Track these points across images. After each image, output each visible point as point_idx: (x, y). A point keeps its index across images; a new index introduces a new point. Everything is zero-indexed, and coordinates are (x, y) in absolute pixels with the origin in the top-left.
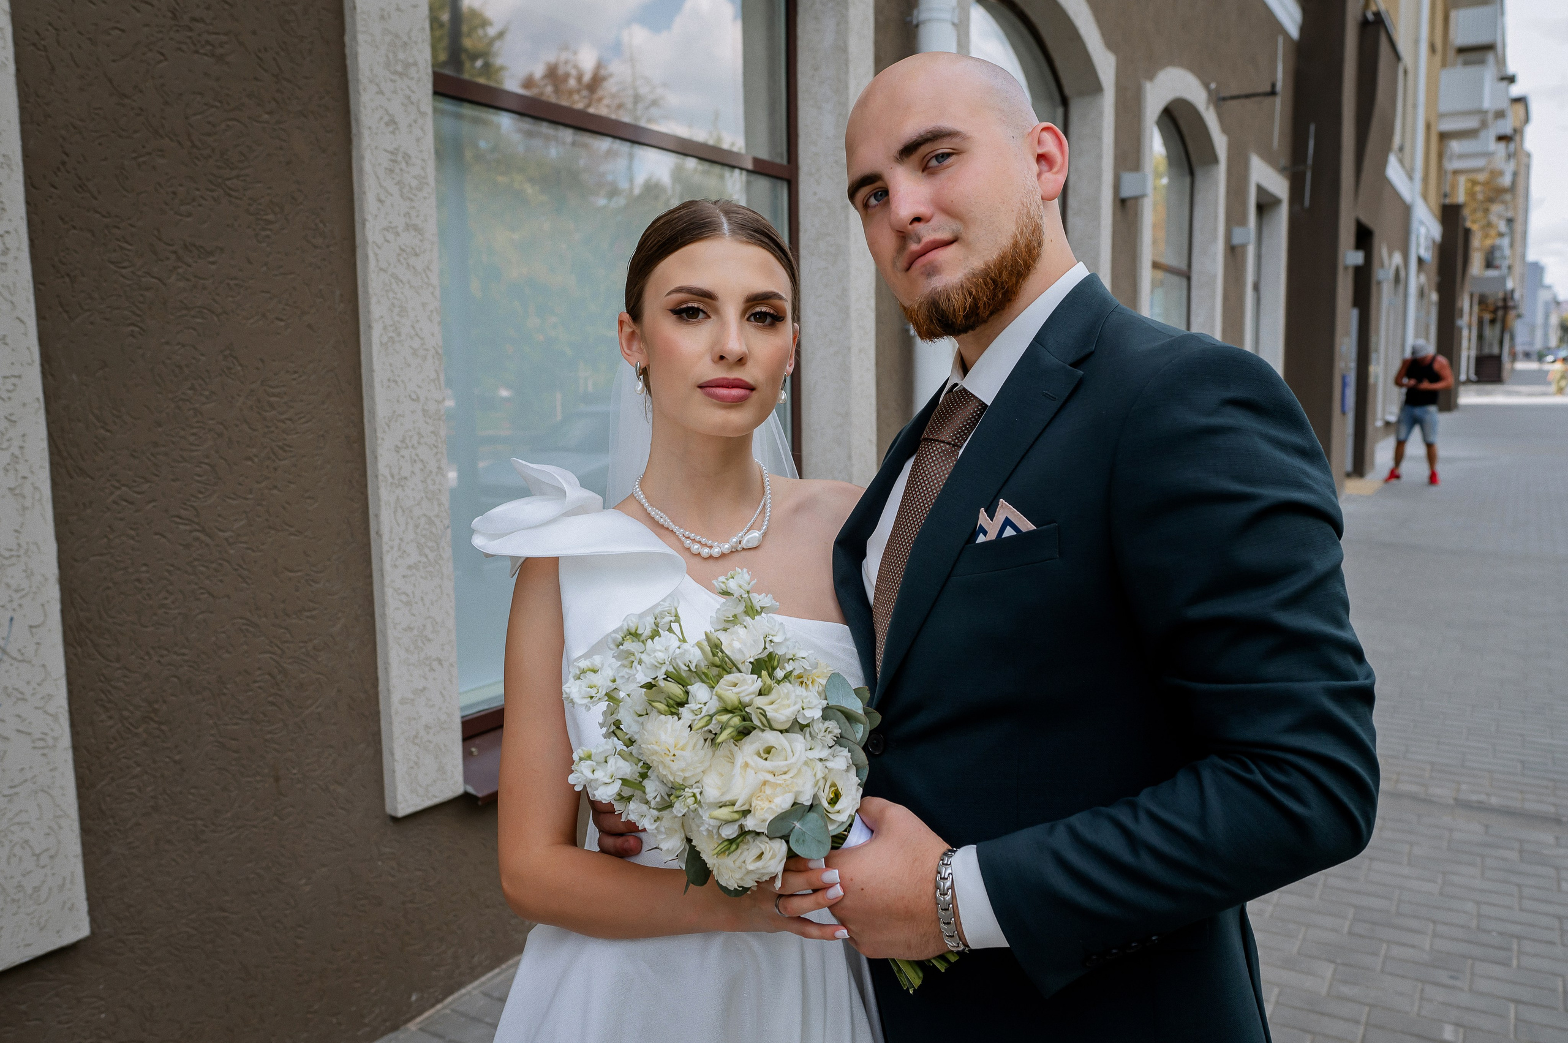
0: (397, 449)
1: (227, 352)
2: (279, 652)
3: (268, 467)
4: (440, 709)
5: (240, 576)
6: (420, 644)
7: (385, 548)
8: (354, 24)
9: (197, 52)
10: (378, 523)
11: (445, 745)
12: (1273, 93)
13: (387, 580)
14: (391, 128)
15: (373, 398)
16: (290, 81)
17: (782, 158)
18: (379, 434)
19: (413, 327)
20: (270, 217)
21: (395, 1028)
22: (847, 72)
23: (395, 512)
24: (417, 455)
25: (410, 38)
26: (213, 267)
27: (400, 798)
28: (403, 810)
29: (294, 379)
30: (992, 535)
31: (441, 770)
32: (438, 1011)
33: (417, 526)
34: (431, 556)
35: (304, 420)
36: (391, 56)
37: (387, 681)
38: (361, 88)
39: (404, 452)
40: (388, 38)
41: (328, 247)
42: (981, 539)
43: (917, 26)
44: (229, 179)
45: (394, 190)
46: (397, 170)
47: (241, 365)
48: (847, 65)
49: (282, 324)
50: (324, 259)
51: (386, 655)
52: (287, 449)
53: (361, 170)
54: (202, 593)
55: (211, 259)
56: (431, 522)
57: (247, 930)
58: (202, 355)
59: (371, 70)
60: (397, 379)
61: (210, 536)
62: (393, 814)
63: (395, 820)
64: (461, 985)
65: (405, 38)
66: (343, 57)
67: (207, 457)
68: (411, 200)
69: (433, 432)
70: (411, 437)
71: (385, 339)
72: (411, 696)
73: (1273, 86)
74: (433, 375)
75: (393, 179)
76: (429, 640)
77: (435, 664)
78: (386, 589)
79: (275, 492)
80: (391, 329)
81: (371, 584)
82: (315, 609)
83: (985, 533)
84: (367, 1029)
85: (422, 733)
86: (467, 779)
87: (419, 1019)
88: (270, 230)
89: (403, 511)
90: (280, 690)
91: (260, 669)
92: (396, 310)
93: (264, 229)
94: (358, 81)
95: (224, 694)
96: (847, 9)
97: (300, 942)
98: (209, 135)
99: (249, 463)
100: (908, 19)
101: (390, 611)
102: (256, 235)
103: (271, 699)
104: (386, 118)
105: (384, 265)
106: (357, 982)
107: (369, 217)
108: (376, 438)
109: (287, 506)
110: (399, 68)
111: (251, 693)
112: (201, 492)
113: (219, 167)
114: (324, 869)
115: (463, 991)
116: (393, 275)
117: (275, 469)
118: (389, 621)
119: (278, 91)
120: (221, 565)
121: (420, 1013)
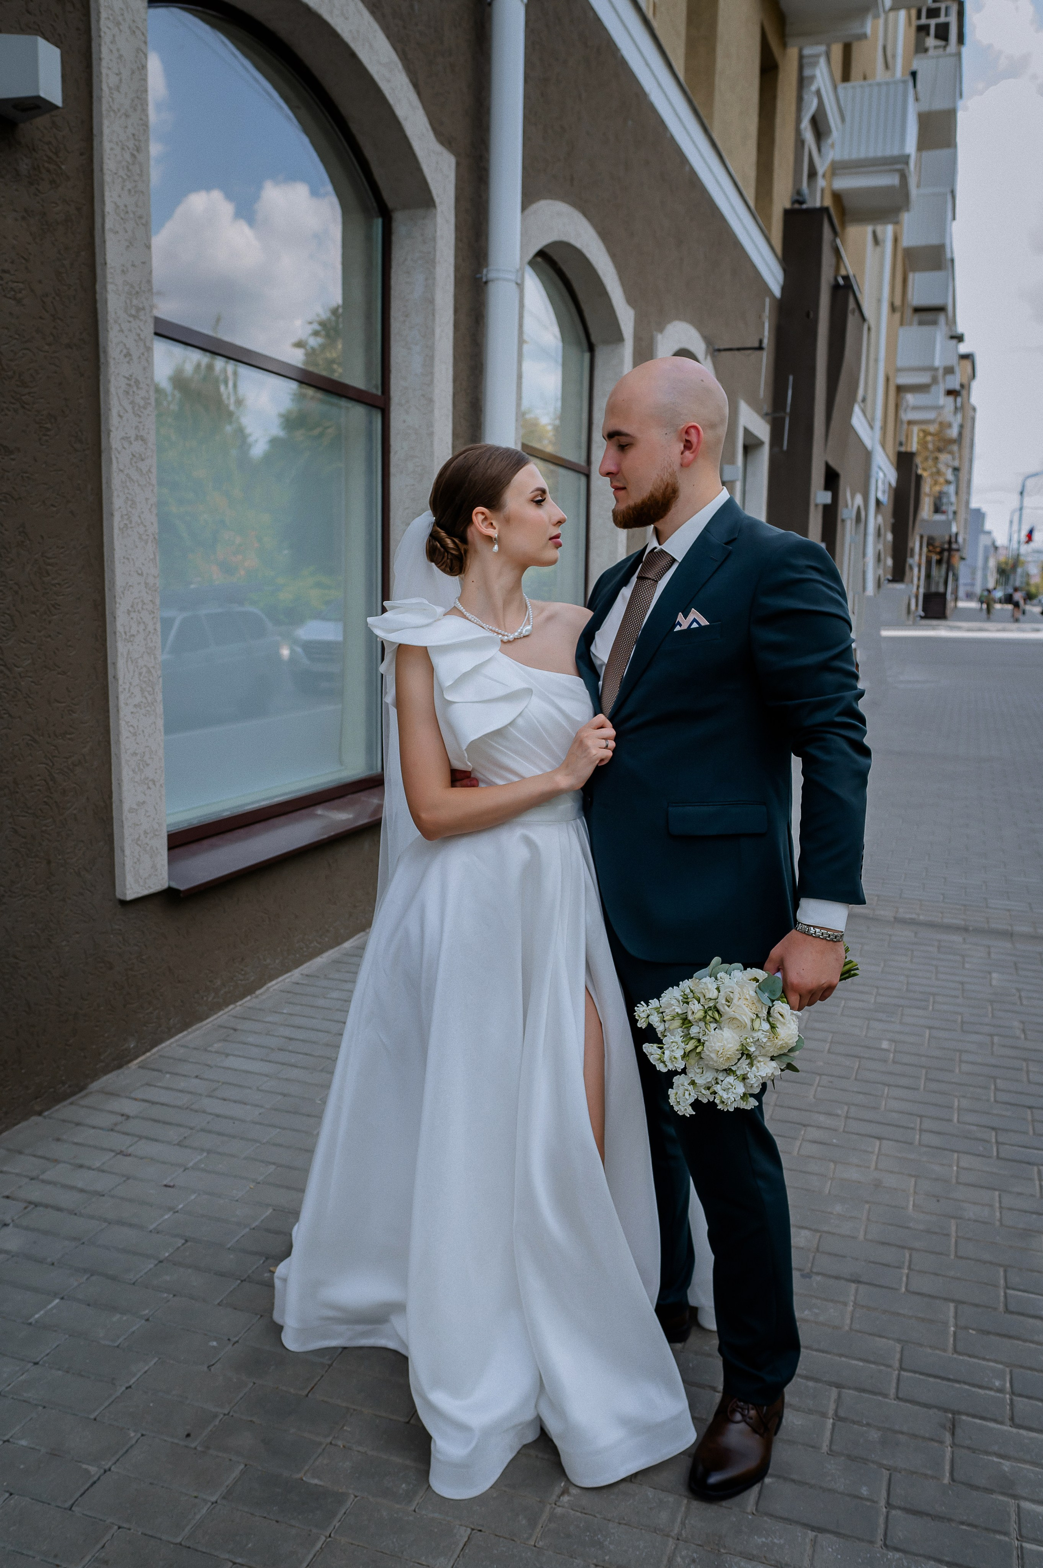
0: (129, 612)
1: (21, 529)
2: (51, 764)
3: (45, 620)
4: (154, 819)
5: (27, 702)
6: (141, 767)
7: (120, 689)
8: (105, 277)
9: (5, 296)
10: (115, 668)
11: (157, 849)
12: (760, 348)
13: (122, 714)
14: (127, 359)
15: (113, 571)
16: (62, 320)
17: (377, 389)
18: (118, 600)
19: (139, 517)
20: (49, 426)
21: (120, 1067)
22: (434, 320)
23: (127, 662)
24: (141, 618)
25: (140, 288)
26: (13, 463)
27: (128, 886)
28: (130, 896)
29: (62, 553)
30: (685, 626)
31: (154, 867)
32: (149, 1057)
33: (140, 674)
34: (150, 698)
35: (67, 585)
36: (128, 301)
37: (120, 794)
38: (109, 327)
39: (133, 615)
40: (127, 288)
41: (84, 450)
42: (678, 628)
43: (486, 283)
44: (24, 395)
45: (129, 408)
46: (131, 393)
47: (30, 540)
48: (434, 315)
49: (55, 509)
50: (81, 461)
51: (120, 773)
52: (58, 607)
53: (107, 392)
54: (5, 714)
55: (12, 457)
56: (149, 672)
57: (30, 975)
58: (6, 530)
59: (116, 313)
60: (129, 557)
61: (9, 670)
62: (122, 898)
63: (124, 903)
64: (162, 1041)
65: (137, 289)
66: (95, 301)
67: (8, 609)
68: (140, 416)
69: (151, 601)
70: (137, 604)
71: (122, 526)
72: (135, 807)
73: (761, 342)
74: (152, 557)
75: (128, 399)
76: (148, 765)
77: (151, 784)
78: (121, 722)
79: (49, 639)
80: (126, 517)
81: (108, 717)
82: (73, 733)
83: (681, 625)
84: (102, 1064)
85: (143, 836)
86: (171, 876)
87: (136, 1062)
88: (48, 435)
89: (132, 662)
90: (52, 793)
91: (39, 775)
92: (129, 503)
93: (45, 435)
94: (107, 321)
95: (17, 792)
96: (434, 268)
97: (62, 989)
98: (11, 360)
99: (34, 616)
100: (478, 276)
101: (123, 738)
102: (40, 439)
103: (45, 799)
104: (125, 351)
105: (122, 467)
106: (97, 1026)
107: (113, 429)
108: (116, 603)
109: (56, 651)
110: (133, 312)
111: (33, 793)
112: (4, 636)
113: (18, 386)
114: (78, 936)
115: (163, 1045)
116: (127, 475)
117: (50, 622)
118: (122, 747)
119: (55, 328)
120: (16, 692)
121: (136, 1057)
